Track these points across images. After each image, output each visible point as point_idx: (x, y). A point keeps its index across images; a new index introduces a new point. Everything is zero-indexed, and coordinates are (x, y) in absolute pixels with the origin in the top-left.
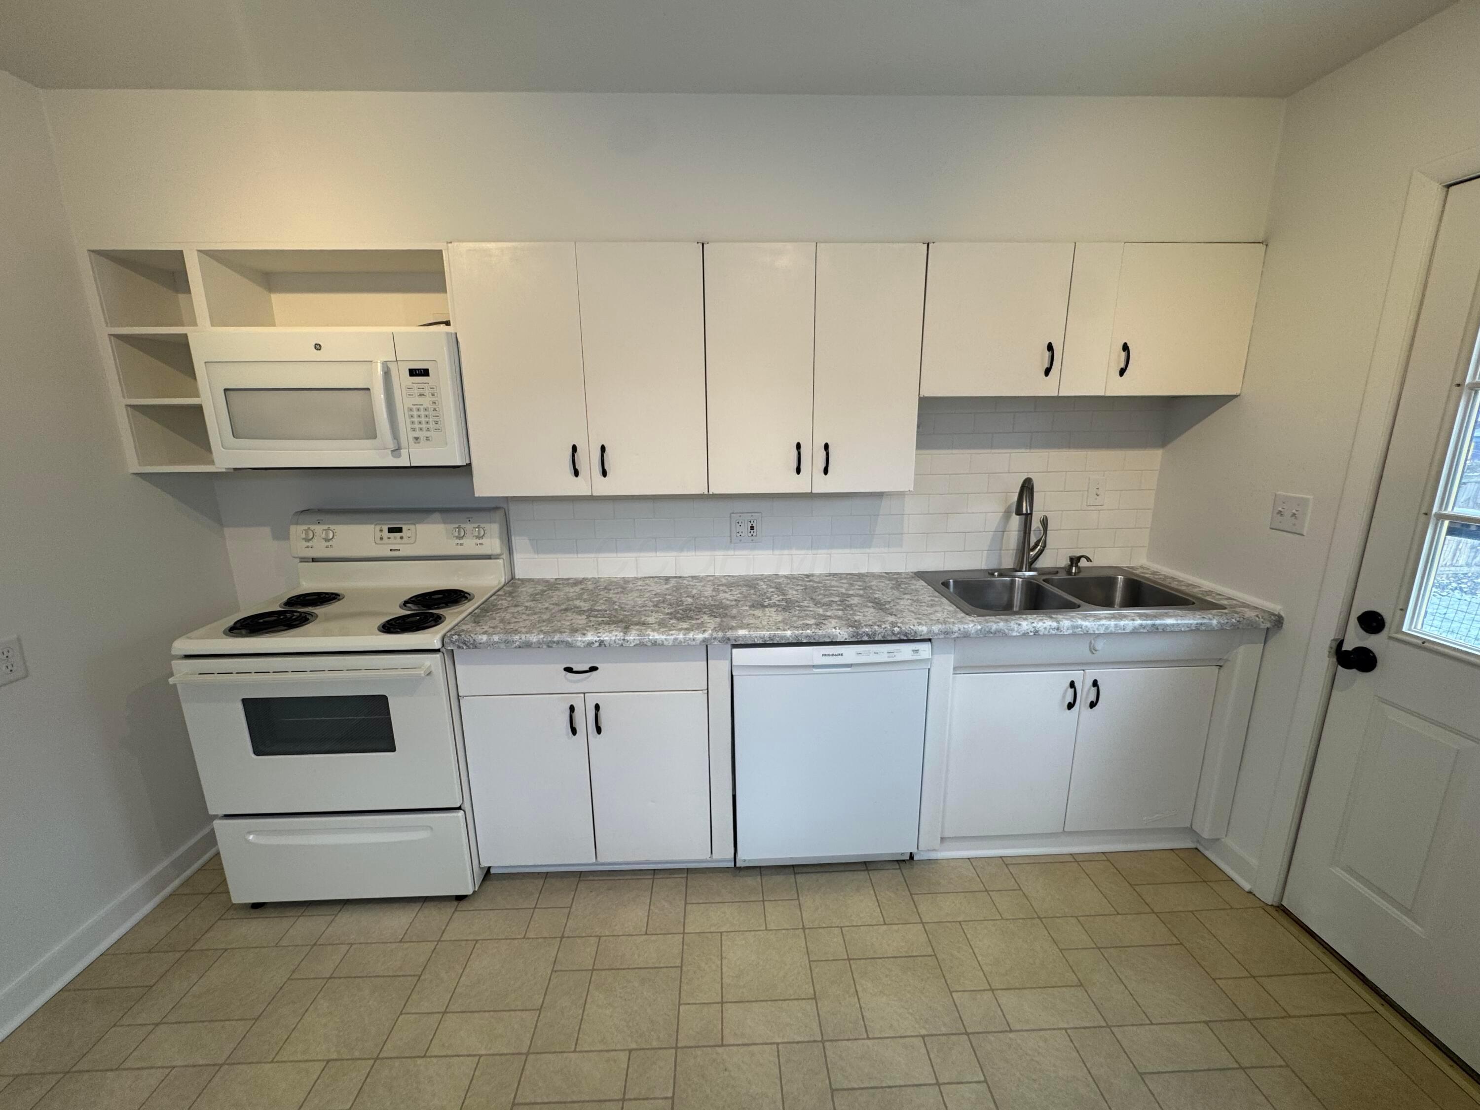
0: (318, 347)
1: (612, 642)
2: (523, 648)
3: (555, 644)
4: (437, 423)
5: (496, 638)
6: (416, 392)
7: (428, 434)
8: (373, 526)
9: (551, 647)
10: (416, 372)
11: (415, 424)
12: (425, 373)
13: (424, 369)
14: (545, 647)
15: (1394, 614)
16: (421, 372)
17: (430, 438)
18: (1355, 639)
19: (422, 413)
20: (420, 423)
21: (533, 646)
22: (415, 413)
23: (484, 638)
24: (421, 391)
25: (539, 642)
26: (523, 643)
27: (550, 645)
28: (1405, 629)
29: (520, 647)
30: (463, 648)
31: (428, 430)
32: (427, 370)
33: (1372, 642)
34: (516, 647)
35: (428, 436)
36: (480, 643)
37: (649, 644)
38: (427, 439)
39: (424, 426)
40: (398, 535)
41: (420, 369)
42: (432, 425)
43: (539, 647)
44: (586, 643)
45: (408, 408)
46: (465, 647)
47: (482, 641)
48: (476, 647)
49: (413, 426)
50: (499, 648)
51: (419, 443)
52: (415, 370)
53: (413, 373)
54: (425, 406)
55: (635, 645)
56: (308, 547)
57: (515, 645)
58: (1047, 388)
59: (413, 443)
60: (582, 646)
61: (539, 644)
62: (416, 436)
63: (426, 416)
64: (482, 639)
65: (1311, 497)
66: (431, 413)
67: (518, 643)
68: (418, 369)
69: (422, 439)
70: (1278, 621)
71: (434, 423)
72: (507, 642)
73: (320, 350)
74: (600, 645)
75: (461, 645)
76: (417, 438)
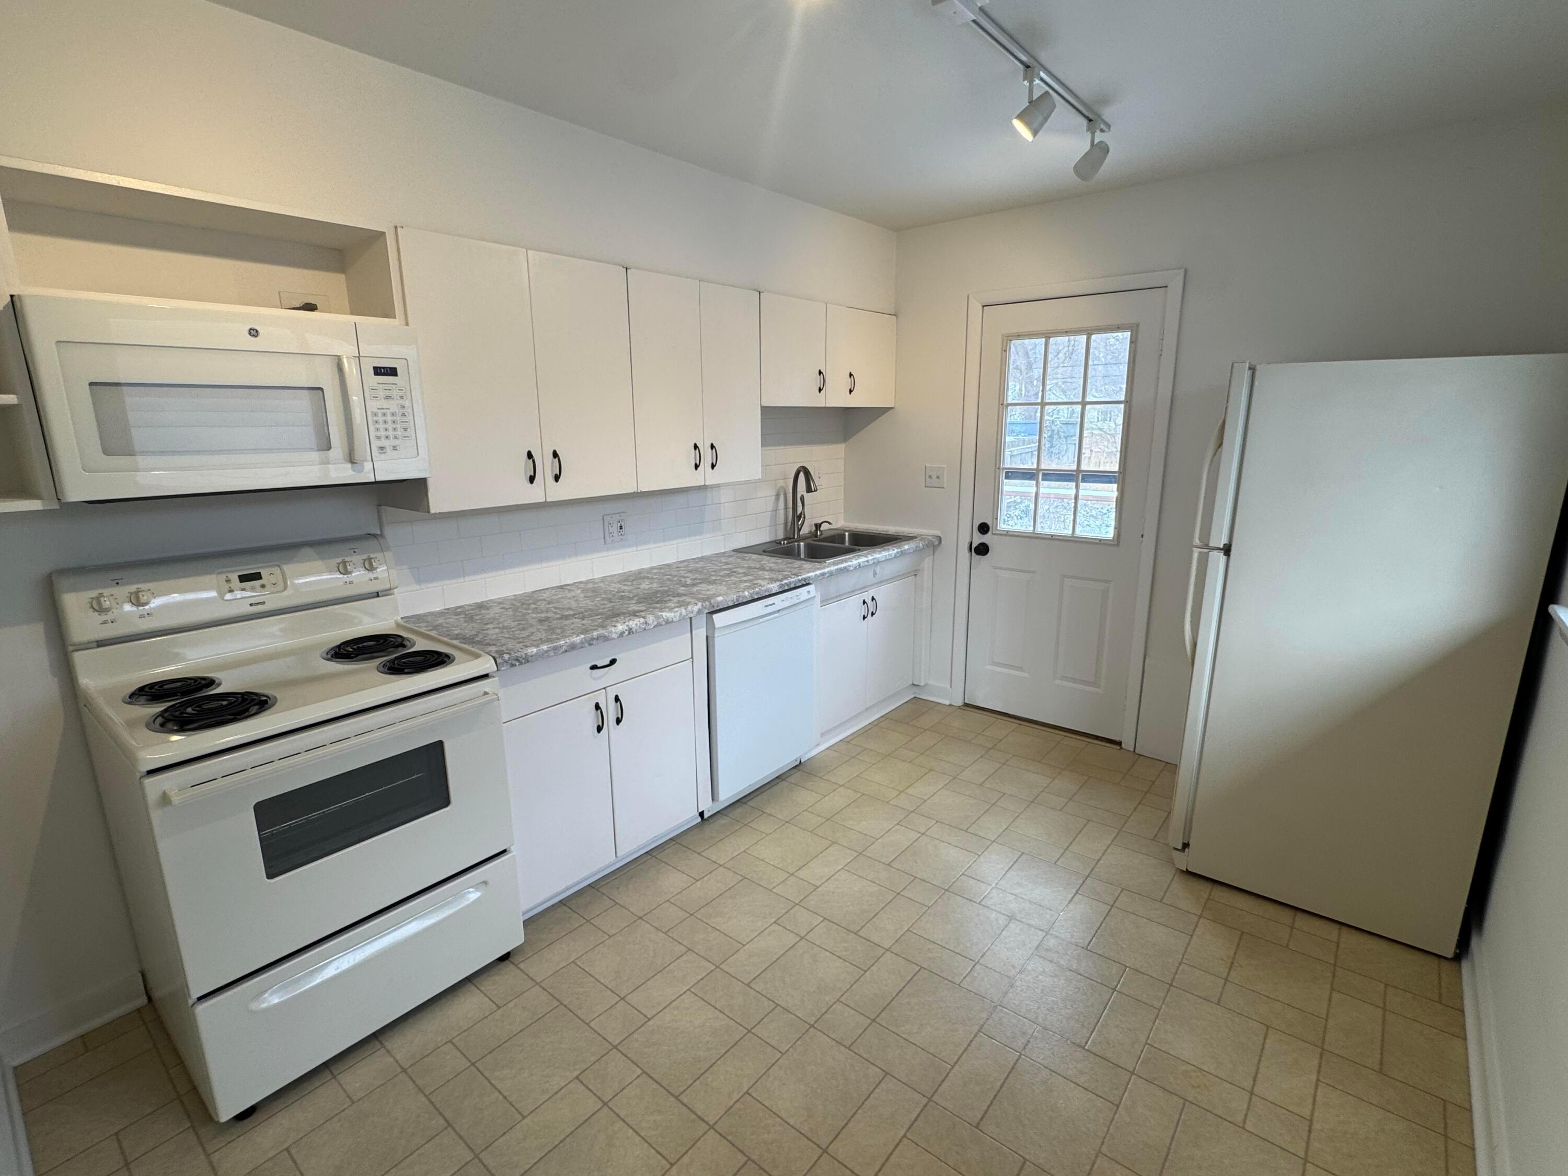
0: (254, 333)
1: (638, 628)
2: (569, 651)
3: (595, 641)
4: (405, 429)
5: (545, 647)
6: (382, 394)
7: (396, 442)
8: (214, 576)
9: (592, 644)
10: (381, 371)
11: (380, 431)
12: (393, 372)
13: (390, 368)
14: (587, 645)
15: (993, 523)
16: (387, 370)
17: (398, 448)
18: (978, 539)
19: (389, 418)
20: (386, 430)
21: (578, 646)
22: (380, 419)
23: (534, 650)
24: (388, 393)
25: (582, 642)
26: (569, 646)
27: (591, 642)
28: (998, 528)
29: (566, 651)
30: (516, 665)
31: (396, 438)
32: (395, 369)
33: (986, 539)
34: (563, 652)
35: (395, 444)
36: (532, 656)
37: (664, 623)
38: (395, 448)
39: (391, 433)
40: (257, 583)
41: (386, 368)
42: (399, 433)
43: (582, 647)
44: (619, 633)
45: (372, 412)
46: (517, 664)
47: (533, 653)
48: (528, 661)
49: (378, 434)
50: (549, 657)
51: (384, 453)
52: (380, 368)
53: (378, 371)
54: (392, 410)
55: (654, 627)
56: (105, 622)
57: (562, 650)
58: (820, 401)
59: (378, 454)
60: (616, 637)
61: (581, 645)
62: (380, 445)
63: (394, 422)
64: (532, 652)
65: (945, 466)
66: (398, 418)
67: (564, 648)
68: (384, 368)
69: (388, 448)
70: (940, 539)
71: (402, 430)
72: (555, 648)
73: (256, 336)
74: (629, 633)
75: (514, 662)
76: (382, 448)
